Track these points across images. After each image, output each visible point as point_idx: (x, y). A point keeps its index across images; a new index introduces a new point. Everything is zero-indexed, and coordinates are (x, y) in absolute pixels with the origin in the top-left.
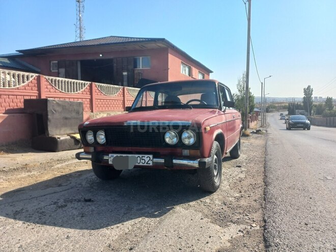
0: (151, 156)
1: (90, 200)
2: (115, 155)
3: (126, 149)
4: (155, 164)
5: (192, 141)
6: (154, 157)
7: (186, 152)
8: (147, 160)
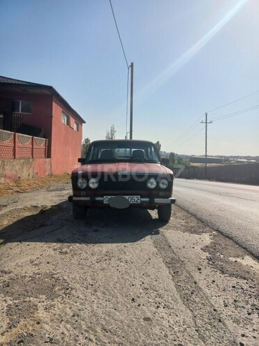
0: (139, 197)
1: (97, 231)
2: (109, 197)
3: (116, 192)
4: (142, 202)
5: (165, 187)
6: (141, 197)
7: (161, 194)
8: (136, 200)
